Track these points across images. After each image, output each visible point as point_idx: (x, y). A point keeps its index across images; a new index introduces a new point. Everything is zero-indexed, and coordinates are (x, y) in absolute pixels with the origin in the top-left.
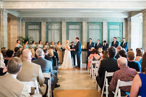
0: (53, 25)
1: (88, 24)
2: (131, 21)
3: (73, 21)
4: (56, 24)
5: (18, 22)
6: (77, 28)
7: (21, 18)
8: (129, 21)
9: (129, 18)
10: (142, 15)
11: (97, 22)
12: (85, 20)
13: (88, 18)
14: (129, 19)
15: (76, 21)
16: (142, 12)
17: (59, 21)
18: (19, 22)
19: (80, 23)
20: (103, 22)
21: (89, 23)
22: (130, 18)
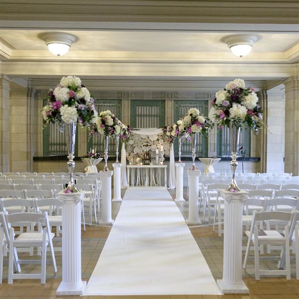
0: (102, 106)
1: (177, 106)
2: (267, 99)
3: (144, 99)
4: (108, 105)
5: (28, 99)
6: (153, 114)
7: (34, 91)
8: (264, 99)
9: (263, 93)
10: (284, 90)
11: (197, 99)
12: (170, 97)
13: (177, 93)
14: (263, 95)
15: (151, 99)
16: (285, 82)
17: (117, 98)
18: (31, 99)
19: (160, 103)
20: (208, 101)
21: (180, 102)
22: (266, 92)
